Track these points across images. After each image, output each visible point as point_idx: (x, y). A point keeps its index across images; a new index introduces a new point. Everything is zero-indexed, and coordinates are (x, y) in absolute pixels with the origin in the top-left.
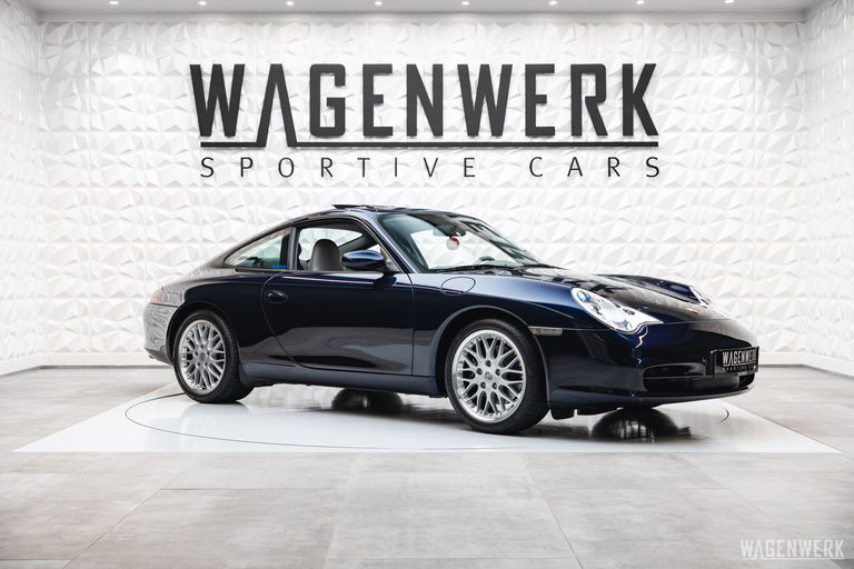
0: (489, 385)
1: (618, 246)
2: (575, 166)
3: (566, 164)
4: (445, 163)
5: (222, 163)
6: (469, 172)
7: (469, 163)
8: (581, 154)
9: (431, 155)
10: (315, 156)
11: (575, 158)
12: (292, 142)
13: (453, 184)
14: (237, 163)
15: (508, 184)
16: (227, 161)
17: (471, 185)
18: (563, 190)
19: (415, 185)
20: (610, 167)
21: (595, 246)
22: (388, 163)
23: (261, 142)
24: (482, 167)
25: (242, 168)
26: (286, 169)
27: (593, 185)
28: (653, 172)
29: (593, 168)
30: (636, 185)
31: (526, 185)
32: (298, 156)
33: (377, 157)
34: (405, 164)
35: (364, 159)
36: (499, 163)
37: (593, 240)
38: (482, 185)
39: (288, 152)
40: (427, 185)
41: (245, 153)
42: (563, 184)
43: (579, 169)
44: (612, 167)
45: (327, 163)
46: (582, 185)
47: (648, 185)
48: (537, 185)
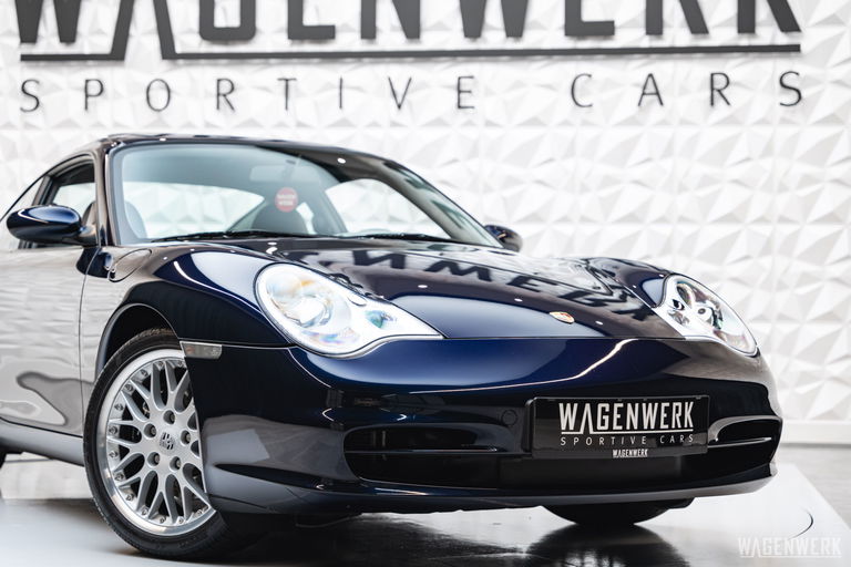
0: (165, 459)
1: (727, 230)
2: (651, 89)
3: (636, 85)
4: (424, 85)
5: (55, 88)
6: (466, 100)
7: (466, 84)
8: (664, 69)
9: (399, 72)
10: (207, 74)
11: (651, 75)
12: (168, 51)
13: (439, 122)
14: (77, 89)
15: (534, 122)
16: (63, 83)
17: (469, 123)
18: (631, 132)
19: (375, 124)
20: (712, 89)
21: (687, 230)
22: (328, 86)
23: (118, 53)
24: (489, 92)
25: (87, 96)
26: (159, 97)
27: (683, 122)
28: (793, 97)
29: (684, 91)
30: (763, 122)
31: (566, 123)
32: (180, 76)
33: (309, 76)
34: (358, 89)
35: (287, 80)
36: (518, 85)
37: (682, 219)
38: (489, 124)
39: (162, 69)
40: (394, 124)
41: (93, 72)
42: (631, 121)
43: (657, 93)
44: (717, 91)
45: (225, 87)
46: (663, 123)
47: (784, 121)
48: (585, 123)
